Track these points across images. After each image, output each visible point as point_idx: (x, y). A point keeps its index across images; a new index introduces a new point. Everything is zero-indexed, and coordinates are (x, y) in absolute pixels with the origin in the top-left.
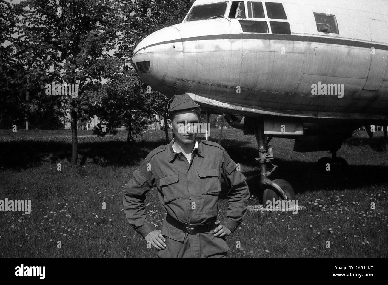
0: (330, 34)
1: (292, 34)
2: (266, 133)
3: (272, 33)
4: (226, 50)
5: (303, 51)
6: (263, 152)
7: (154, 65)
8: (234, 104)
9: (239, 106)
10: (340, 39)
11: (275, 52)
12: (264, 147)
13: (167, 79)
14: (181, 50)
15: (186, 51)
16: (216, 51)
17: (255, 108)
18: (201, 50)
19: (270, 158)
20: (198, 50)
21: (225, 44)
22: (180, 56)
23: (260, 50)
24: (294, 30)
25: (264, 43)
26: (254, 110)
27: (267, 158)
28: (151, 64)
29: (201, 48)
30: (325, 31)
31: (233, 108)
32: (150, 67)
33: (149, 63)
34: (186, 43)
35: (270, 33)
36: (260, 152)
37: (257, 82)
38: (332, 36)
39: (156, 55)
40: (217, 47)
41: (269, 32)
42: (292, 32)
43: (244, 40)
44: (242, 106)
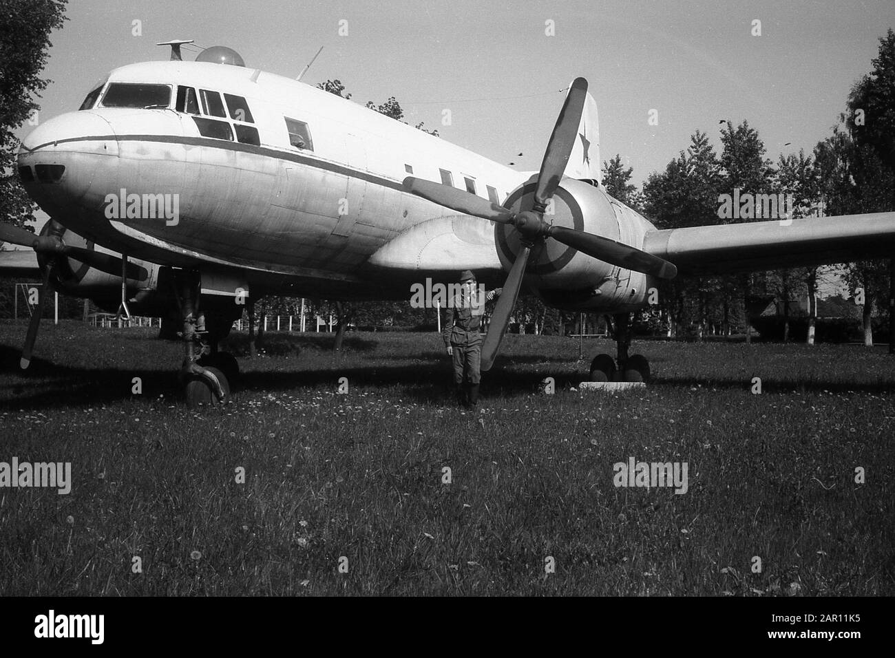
0: (304, 151)
1: (261, 146)
2: (204, 291)
3: (239, 141)
4: (179, 159)
5: (274, 172)
6: (191, 323)
7: (71, 173)
8: (173, 244)
9: (179, 246)
10: (315, 158)
11: (241, 169)
12: (193, 315)
13: (88, 195)
14: (116, 152)
15: (123, 154)
16: (166, 160)
17: (198, 252)
18: (144, 157)
19: (200, 331)
20: (139, 156)
21: (177, 150)
22: (114, 162)
23: (222, 165)
24: (265, 140)
25: (228, 155)
26: (197, 255)
27: (197, 331)
28: (66, 171)
29: (145, 154)
30: (299, 146)
31: (172, 250)
32: (64, 174)
33: (62, 168)
34: (124, 143)
35: (236, 141)
36: (186, 322)
37: (211, 212)
38: (305, 153)
39: (76, 157)
40: (167, 154)
41: (233, 140)
42: (261, 143)
43: (202, 147)
44: (182, 247)
